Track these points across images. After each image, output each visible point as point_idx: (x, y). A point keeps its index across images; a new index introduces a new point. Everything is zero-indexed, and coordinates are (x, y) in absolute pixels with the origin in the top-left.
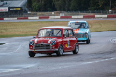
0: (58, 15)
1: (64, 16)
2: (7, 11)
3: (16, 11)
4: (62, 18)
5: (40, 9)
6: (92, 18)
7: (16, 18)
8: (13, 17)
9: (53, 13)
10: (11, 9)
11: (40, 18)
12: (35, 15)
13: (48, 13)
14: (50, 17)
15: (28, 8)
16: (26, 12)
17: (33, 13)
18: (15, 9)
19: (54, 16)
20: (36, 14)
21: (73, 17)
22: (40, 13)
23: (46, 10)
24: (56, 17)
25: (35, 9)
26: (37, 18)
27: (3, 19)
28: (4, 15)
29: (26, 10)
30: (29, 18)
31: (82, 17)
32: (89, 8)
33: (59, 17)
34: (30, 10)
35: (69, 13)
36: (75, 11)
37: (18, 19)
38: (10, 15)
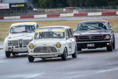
0: (70, 13)
1: (78, 13)
2: (8, 8)
3: (19, 9)
4: (75, 15)
5: (48, 5)
6: (112, 15)
7: (19, 17)
8: (15, 15)
9: (64, 10)
10: (12, 6)
11: (48, 16)
12: (43, 13)
13: (59, 9)
14: (61, 15)
15: (33, 4)
16: (32, 9)
17: (40, 10)
18: (17, 6)
19: (66, 13)
20: (44, 11)
21: (89, 14)
22: (49, 10)
23: (55, 7)
24: (69, 15)
25: (42, 5)
26: (45, 16)
27: (3, 18)
28: (4, 13)
29: (31, 7)
30: (35, 16)
31: (100, 14)
32: (109, 3)
33: (72, 15)
34: (35, 7)
35: (85, 10)
36: (91, 6)
37: (21, 18)
38: (12, 13)
